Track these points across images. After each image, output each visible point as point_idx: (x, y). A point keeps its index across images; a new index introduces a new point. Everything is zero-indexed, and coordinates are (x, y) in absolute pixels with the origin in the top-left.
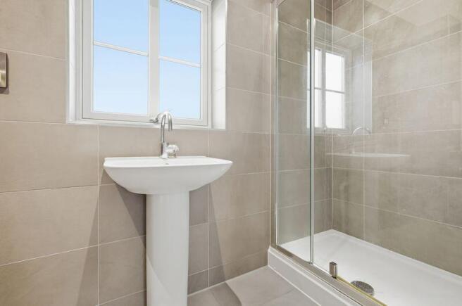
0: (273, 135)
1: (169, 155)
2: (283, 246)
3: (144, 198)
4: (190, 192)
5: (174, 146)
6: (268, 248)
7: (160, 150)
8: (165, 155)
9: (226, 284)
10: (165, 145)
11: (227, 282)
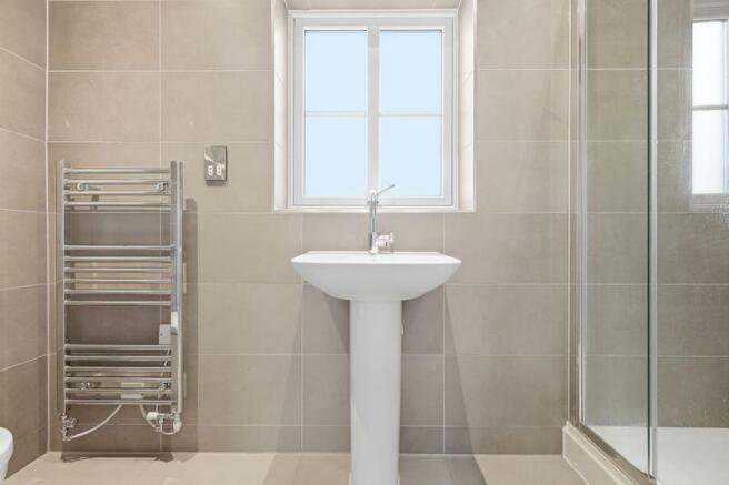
0: (574, 217)
1: (381, 249)
2: (596, 430)
3: (347, 304)
4: (404, 302)
5: (387, 237)
6: (565, 424)
7: (367, 241)
8: (374, 250)
9: (473, 459)
10: (374, 235)
11: (476, 456)
